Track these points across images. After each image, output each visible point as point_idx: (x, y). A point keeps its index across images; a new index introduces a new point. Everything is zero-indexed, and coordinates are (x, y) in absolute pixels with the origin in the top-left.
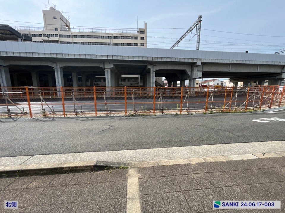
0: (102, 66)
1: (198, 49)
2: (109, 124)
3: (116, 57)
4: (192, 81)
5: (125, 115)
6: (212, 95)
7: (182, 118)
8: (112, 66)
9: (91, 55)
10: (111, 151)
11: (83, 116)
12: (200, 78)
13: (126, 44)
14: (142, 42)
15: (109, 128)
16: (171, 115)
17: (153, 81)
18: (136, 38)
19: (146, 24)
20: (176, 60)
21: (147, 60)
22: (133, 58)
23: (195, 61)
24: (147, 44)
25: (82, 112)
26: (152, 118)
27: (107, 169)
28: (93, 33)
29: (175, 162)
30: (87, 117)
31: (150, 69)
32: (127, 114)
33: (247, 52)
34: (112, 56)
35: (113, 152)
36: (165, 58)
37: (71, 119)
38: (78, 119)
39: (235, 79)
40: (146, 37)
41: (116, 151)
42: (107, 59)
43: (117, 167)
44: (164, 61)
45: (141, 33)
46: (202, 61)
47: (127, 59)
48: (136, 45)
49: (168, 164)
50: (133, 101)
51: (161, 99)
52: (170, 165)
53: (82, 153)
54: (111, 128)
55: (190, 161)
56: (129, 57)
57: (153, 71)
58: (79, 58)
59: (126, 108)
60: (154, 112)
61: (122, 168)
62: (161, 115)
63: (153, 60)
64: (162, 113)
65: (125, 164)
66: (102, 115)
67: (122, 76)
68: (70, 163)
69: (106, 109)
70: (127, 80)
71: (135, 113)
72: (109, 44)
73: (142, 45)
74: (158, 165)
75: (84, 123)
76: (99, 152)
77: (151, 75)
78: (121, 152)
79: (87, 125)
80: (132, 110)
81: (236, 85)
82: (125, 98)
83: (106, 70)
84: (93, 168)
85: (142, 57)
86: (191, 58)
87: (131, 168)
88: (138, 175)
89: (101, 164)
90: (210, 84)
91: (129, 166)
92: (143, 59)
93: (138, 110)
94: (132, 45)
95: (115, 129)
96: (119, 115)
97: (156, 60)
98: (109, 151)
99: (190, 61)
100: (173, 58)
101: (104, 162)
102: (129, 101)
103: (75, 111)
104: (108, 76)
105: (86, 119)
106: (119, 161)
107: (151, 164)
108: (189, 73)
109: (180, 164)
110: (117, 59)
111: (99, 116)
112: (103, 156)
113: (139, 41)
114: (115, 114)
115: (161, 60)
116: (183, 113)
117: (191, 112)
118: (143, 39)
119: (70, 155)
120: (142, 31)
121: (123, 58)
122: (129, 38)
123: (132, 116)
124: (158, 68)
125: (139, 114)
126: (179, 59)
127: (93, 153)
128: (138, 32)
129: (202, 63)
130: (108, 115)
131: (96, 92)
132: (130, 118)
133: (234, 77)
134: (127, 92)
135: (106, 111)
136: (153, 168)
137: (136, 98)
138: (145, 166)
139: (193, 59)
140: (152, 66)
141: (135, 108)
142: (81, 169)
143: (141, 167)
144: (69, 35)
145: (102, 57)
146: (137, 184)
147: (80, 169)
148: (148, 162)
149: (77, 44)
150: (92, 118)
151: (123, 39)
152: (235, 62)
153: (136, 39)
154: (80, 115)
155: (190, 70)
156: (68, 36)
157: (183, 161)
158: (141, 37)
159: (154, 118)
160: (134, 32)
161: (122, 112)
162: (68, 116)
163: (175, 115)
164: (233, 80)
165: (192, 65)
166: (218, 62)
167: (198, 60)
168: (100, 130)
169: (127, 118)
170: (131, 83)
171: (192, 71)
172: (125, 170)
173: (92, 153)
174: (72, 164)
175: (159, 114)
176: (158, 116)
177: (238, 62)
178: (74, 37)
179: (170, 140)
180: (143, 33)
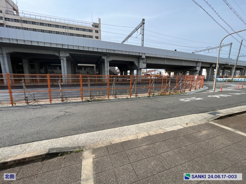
0: (57, 54)
1: (143, 46)
2: (65, 111)
3: (71, 47)
4: (139, 70)
5: (81, 101)
6: (153, 82)
7: (131, 101)
8: (68, 55)
9: (44, 43)
10: (66, 137)
11: (36, 104)
12: (145, 68)
13: (81, 35)
14: (97, 35)
15: (64, 115)
16: (123, 99)
17: (107, 70)
18: (91, 31)
19: (100, 20)
20: (126, 53)
21: (101, 51)
22: (88, 48)
23: (140, 55)
24: (101, 37)
25: (35, 100)
26: (106, 102)
27: (61, 155)
28: (46, 21)
29: (126, 138)
30: (40, 105)
31: (104, 60)
32: (83, 100)
33: (176, 50)
34: (68, 45)
35: (68, 137)
36: (117, 51)
37: (21, 108)
38: (30, 107)
39: (169, 70)
40: (100, 31)
41: (71, 136)
42: (62, 47)
43: (72, 151)
44: (116, 53)
45: (95, 27)
46: (146, 56)
47: (83, 49)
48: (91, 37)
49: (120, 141)
50: (89, 88)
51: (114, 85)
52: (121, 142)
53: (32, 143)
54: (67, 114)
55: (137, 136)
56: (84, 47)
57: (107, 61)
58: (30, 44)
59: (82, 94)
60: (108, 97)
61: (77, 152)
62: (114, 99)
63: (107, 52)
64: (115, 97)
65: (80, 147)
66: (57, 102)
67: (79, 65)
68: (16, 156)
69: (61, 96)
70: (83, 69)
71: (91, 99)
72: (64, 33)
73: (97, 37)
74: (111, 143)
75: (36, 111)
76: (53, 139)
77: (106, 65)
78: (77, 136)
79: (40, 113)
80: (88, 96)
81: (170, 74)
82: (81, 85)
83: (61, 58)
84: (44, 156)
85: (97, 49)
86: (137, 52)
87: (86, 150)
88: (93, 155)
89: (55, 151)
90: (152, 74)
91: (84, 149)
92: (98, 50)
93: (94, 96)
94: (87, 37)
95: (71, 115)
96: (76, 101)
97: (110, 52)
98: (63, 137)
99: (137, 54)
100: (123, 51)
101: (57, 148)
102: (85, 88)
103: (26, 100)
104: (64, 64)
105: (39, 107)
106: (74, 146)
107: (104, 144)
108: (137, 64)
109: (130, 140)
110: (73, 48)
111: (54, 103)
112: (56, 142)
113: (94, 34)
114: (71, 100)
115: (113, 52)
116: (132, 97)
117: (138, 96)
118: (98, 33)
119: (18, 147)
120: (96, 26)
121: (79, 48)
122: (84, 30)
123: (88, 101)
124: (111, 59)
125: (95, 99)
126: (128, 52)
127: (46, 140)
128: (92, 25)
129: (146, 57)
130: (64, 101)
131: (51, 80)
132: (86, 103)
133: (169, 68)
134: (82, 80)
135: (62, 98)
136: (107, 147)
137: (91, 85)
138: (99, 146)
139: (139, 53)
140: (106, 57)
141: (91, 94)
142: (30, 159)
143: (96, 148)
144: (18, 20)
145: (57, 45)
146: (92, 164)
147: (29, 161)
148: (102, 143)
149: (28, 30)
150: (46, 106)
151: (79, 30)
152: (168, 57)
153: (91, 32)
154: (32, 103)
155: (137, 62)
156: (16, 21)
157: (132, 137)
158: (95, 31)
159: (108, 102)
160: (89, 25)
161: (78, 98)
162: (17, 105)
163: (126, 99)
164: (167, 71)
165: (139, 58)
166: (157, 57)
167: (143, 54)
168: (55, 117)
169: (83, 103)
170: (87, 72)
171: (139, 63)
172: (79, 153)
173: (44, 141)
174: (19, 156)
175: (113, 99)
176: (111, 100)
177: (170, 58)
178: (24, 23)
179: (121, 120)
180: (97, 27)
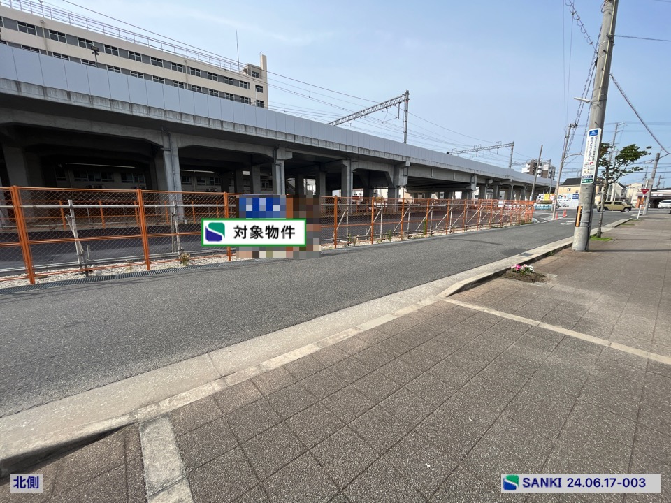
8: (290, 156)
14: (260, 96)
18: (245, 85)
19: (264, 58)
23: (404, 161)
31: (346, 167)
33: (448, 153)
40: (267, 87)
45: (253, 76)
46: (411, 162)
47: (325, 147)
48: (246, 100)
73: (260, 103)
77: (348, 178)
83: (278, 162)
86: (401, 156)
99: (396, 158)
104: (281, 176)
108: (392, 177)
118: (261, 91)
120: (256, 72)
122: (229, 80)
124: (356, 166)
128: (246, 71)
129: (412, 164)
140: (350, 161)
144: (33, 26)
151: (215, 79)
153: (246, 87)
155: (393, 173)
156: (26, 27)
158: (256, 86)
160: (236, 68)
165: (397, 165)
167: (407, 159)
171: (396, 174)
178: (55, 38)
180: (258, 77)
